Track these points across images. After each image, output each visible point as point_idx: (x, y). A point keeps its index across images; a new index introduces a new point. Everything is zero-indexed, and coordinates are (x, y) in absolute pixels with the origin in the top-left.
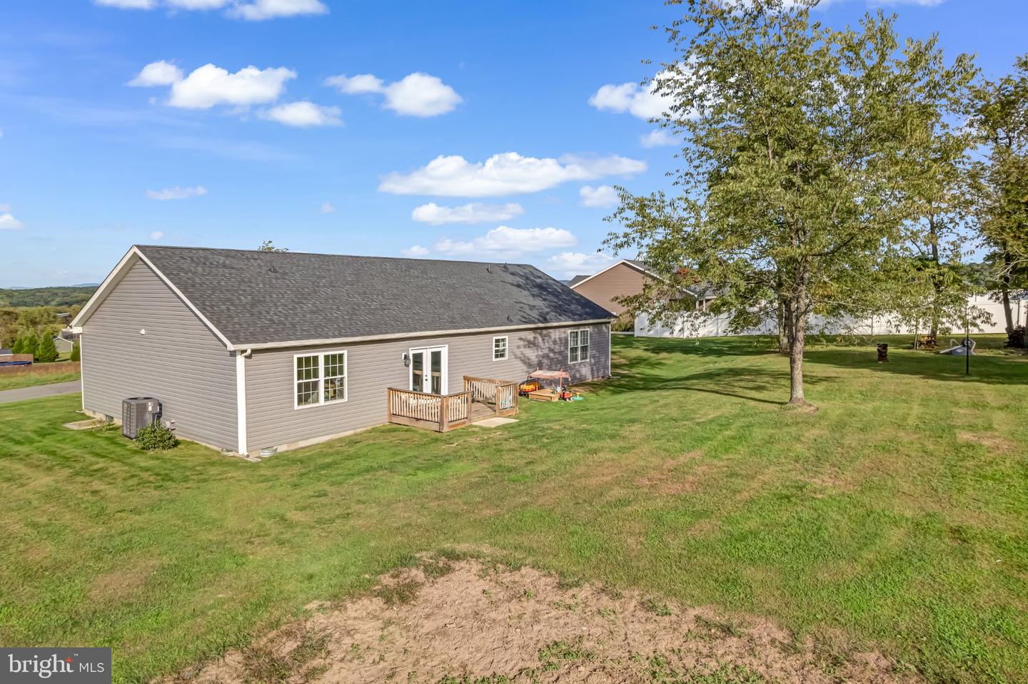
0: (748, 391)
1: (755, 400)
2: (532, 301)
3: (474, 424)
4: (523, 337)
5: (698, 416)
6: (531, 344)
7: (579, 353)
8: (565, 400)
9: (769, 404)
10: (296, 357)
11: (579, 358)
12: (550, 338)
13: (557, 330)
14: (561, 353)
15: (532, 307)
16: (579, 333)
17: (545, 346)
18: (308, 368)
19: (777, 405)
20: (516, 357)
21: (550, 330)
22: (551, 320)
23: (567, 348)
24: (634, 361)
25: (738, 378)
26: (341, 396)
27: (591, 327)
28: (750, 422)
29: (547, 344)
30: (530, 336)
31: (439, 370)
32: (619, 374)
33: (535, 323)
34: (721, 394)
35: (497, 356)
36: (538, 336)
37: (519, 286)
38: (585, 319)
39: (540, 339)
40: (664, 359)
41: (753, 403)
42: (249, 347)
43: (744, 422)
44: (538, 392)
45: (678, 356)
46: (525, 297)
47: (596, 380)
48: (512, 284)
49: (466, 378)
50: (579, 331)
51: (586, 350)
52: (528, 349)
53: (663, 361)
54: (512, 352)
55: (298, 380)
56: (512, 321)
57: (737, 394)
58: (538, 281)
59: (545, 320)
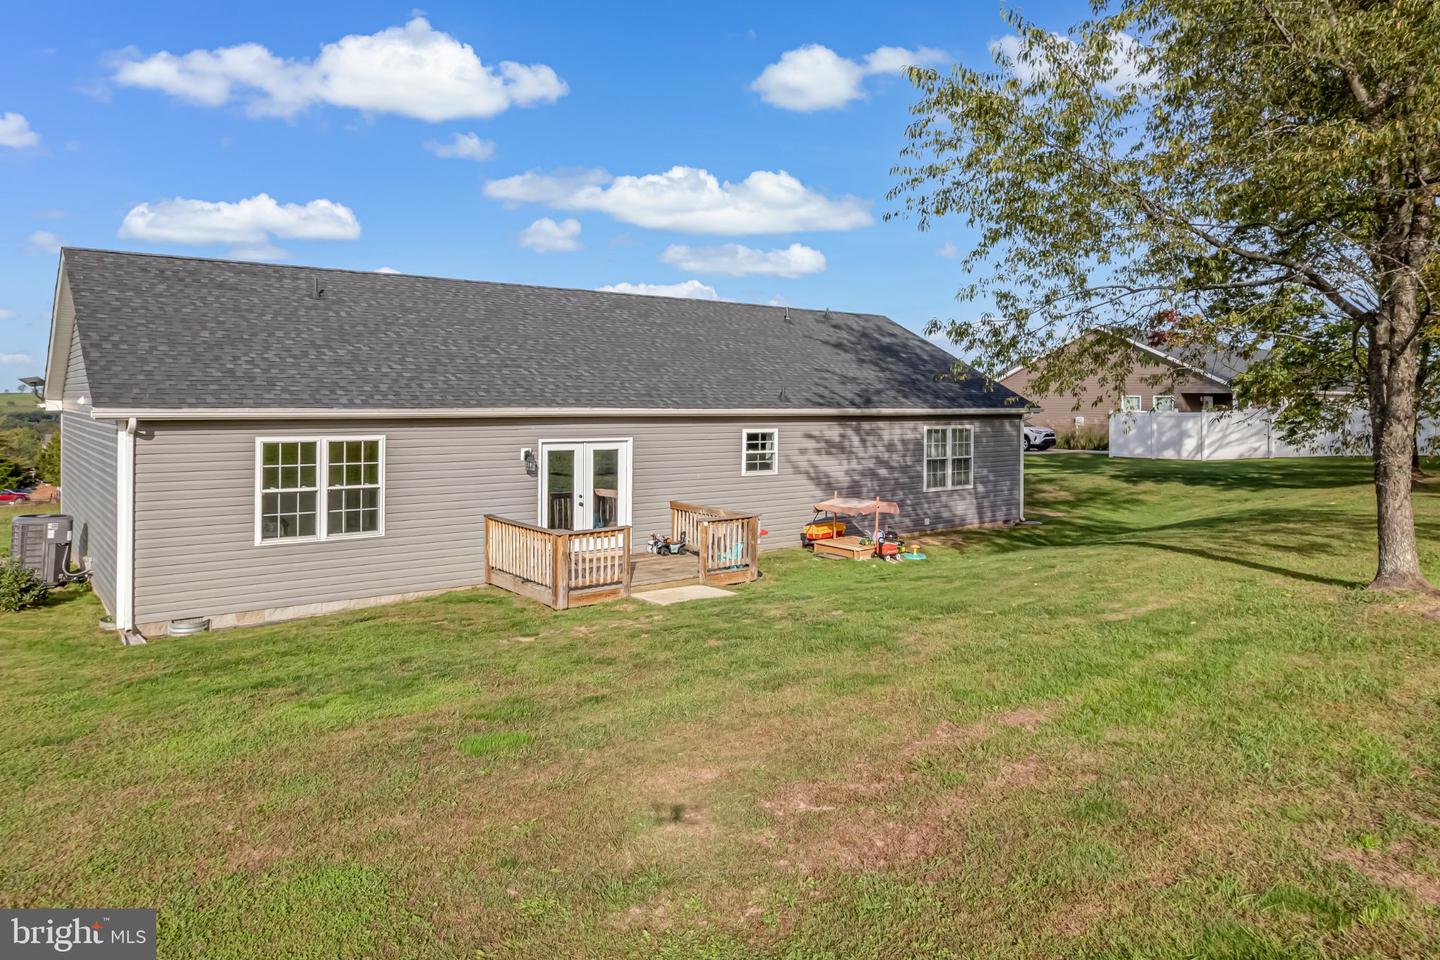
0: (1274, 553)
1: (1286, 573)
2: (853, 370)
3: (635, 595)
4: (817, 433)
5: (1116, 606)
6: (833, 448)
7: (949, 470)
8: (882, 557)
9: (1317, 585)
10: (260, 440)
11: (949, 482)
12: (880, 438)
13: (897, 425)
14: (904, 469)
15: (845, 380)
16: (949, 434)
17: (865, 455)
18: (287, 465)
19: (1339, 589)
20: (797, 470)
21: (881, 424)
22: (880, 404)
23: (919, 461)
24: (1084, 496)
25: (1274, 526)
26: (371, 523)
27: (977, 424)
28: (1243, 630)
29: (871, 451)
30: (833, 432)
31: (613, 486)
32: (1041, 518)
33: (839, 405)
34: (1210, 556)
35: (751, 467)
36: (850, 432)
37: (838, 346)
38: (962, 406)
39: (856, 440)
40: (1145, 492)
41: (1278, 580)
42: (133, 415)
43: (1228, 629)
44: (836, 542)
45: (1176, 488)
46: (844, 364)
47: (986, 525)
48: (826, 343)
49: (675, 506)
50: (949, 429)
51: (967, 467)
52: (825, 457)
53: (1141, 497)
54: (786, 459)
55: (266, 485)
56: (788, 400)
57: (1249, 558)
58: (887, 340)
59: (868, 402)
